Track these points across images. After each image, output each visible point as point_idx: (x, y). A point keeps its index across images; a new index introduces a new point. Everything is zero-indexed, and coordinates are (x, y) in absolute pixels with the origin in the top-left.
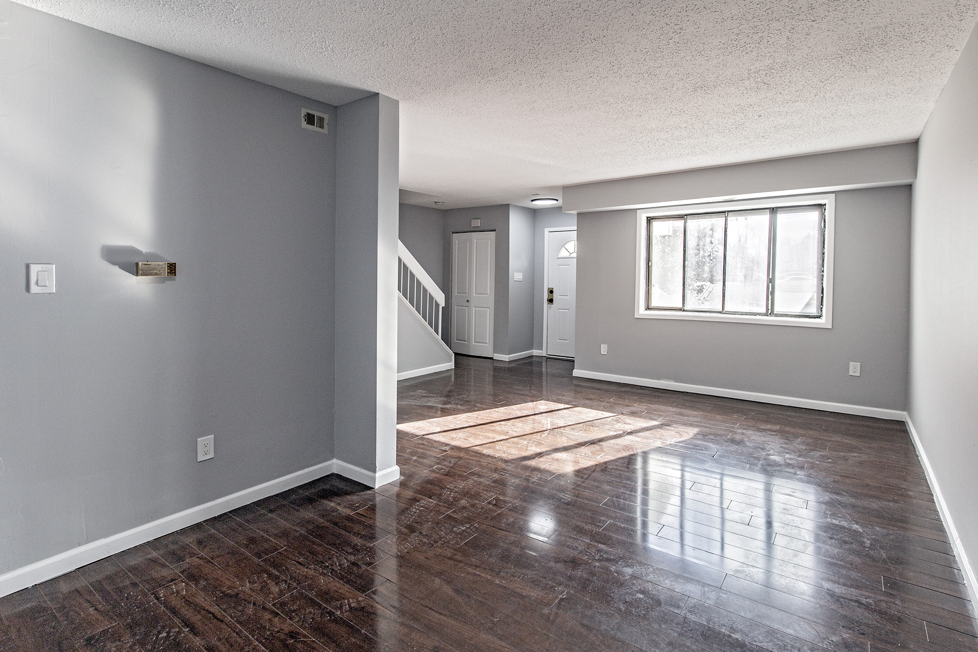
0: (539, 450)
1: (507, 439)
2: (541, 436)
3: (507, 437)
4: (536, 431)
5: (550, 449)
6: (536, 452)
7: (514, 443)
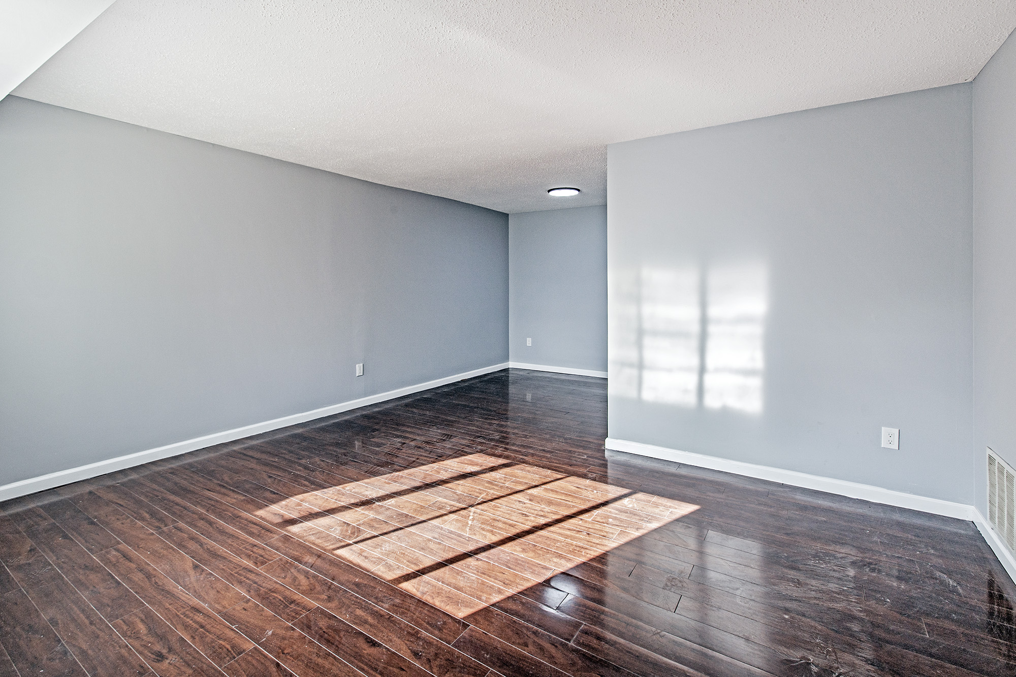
0: (493, 474)
1: (529, 488)
2: (487, 495)
3: (530, 491)
4: (493, 503)
5: (481, 475)
6: (496, 471)
7: (520, 483)
